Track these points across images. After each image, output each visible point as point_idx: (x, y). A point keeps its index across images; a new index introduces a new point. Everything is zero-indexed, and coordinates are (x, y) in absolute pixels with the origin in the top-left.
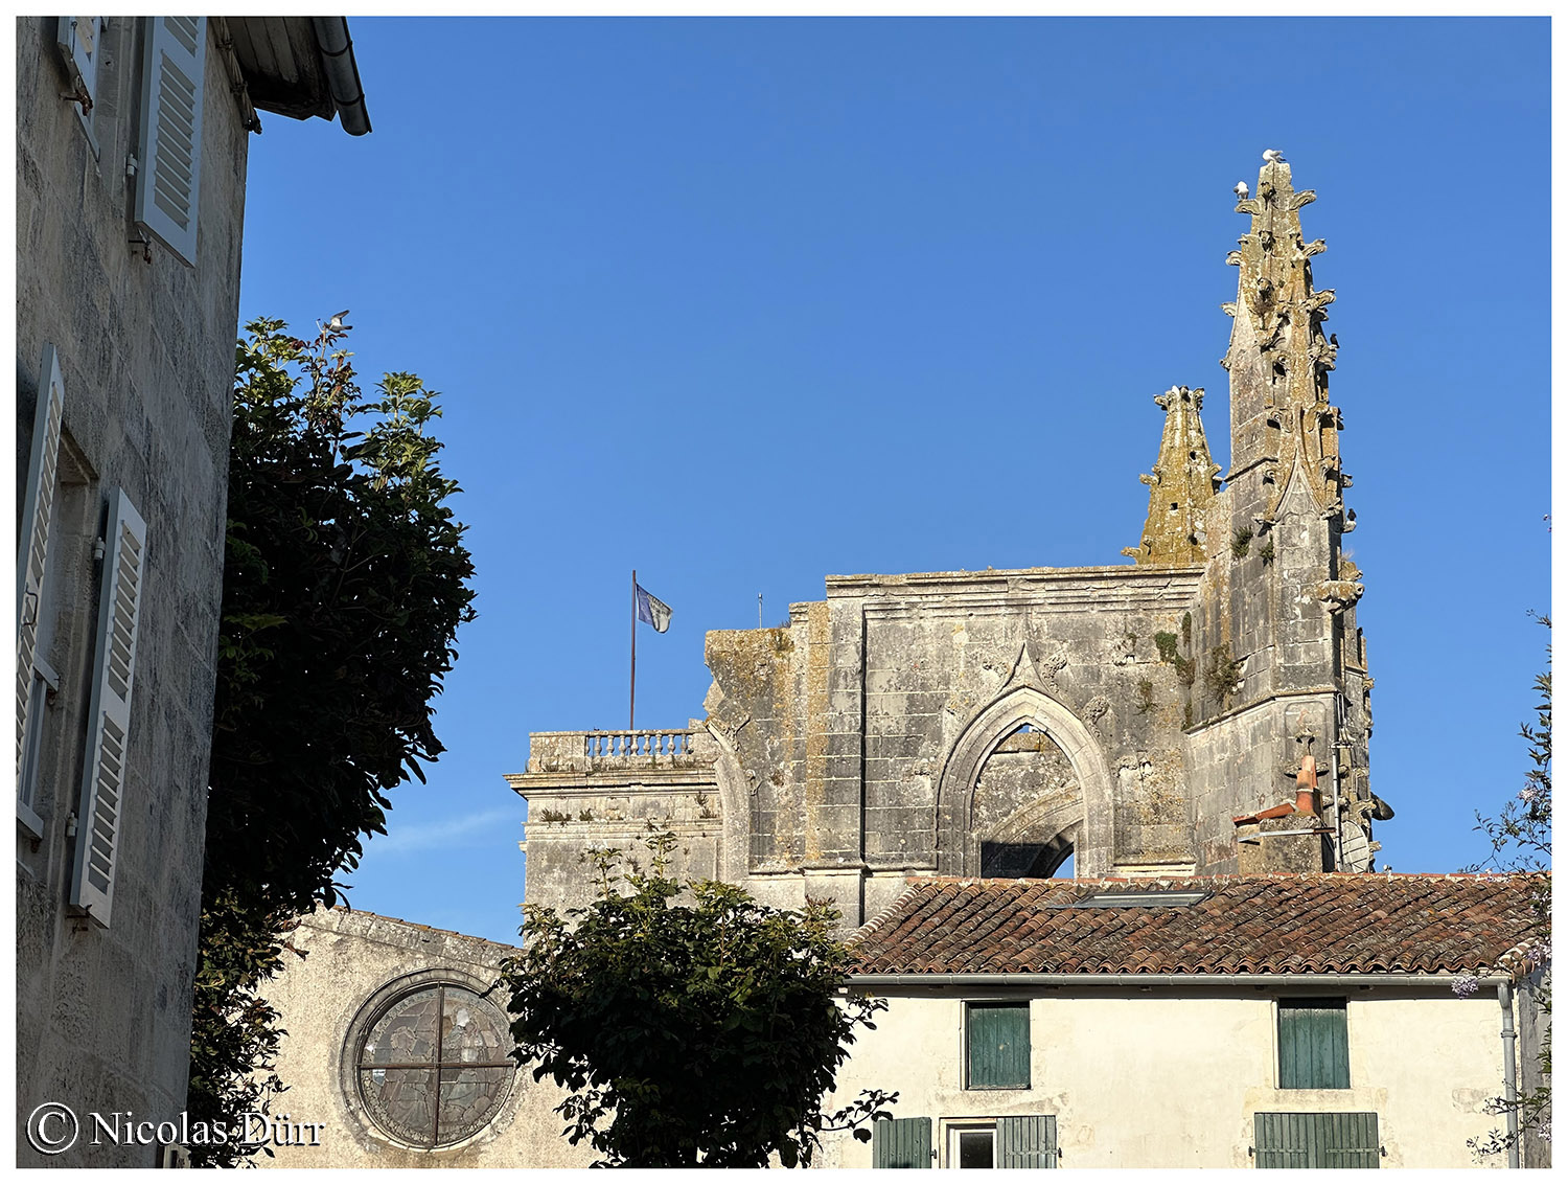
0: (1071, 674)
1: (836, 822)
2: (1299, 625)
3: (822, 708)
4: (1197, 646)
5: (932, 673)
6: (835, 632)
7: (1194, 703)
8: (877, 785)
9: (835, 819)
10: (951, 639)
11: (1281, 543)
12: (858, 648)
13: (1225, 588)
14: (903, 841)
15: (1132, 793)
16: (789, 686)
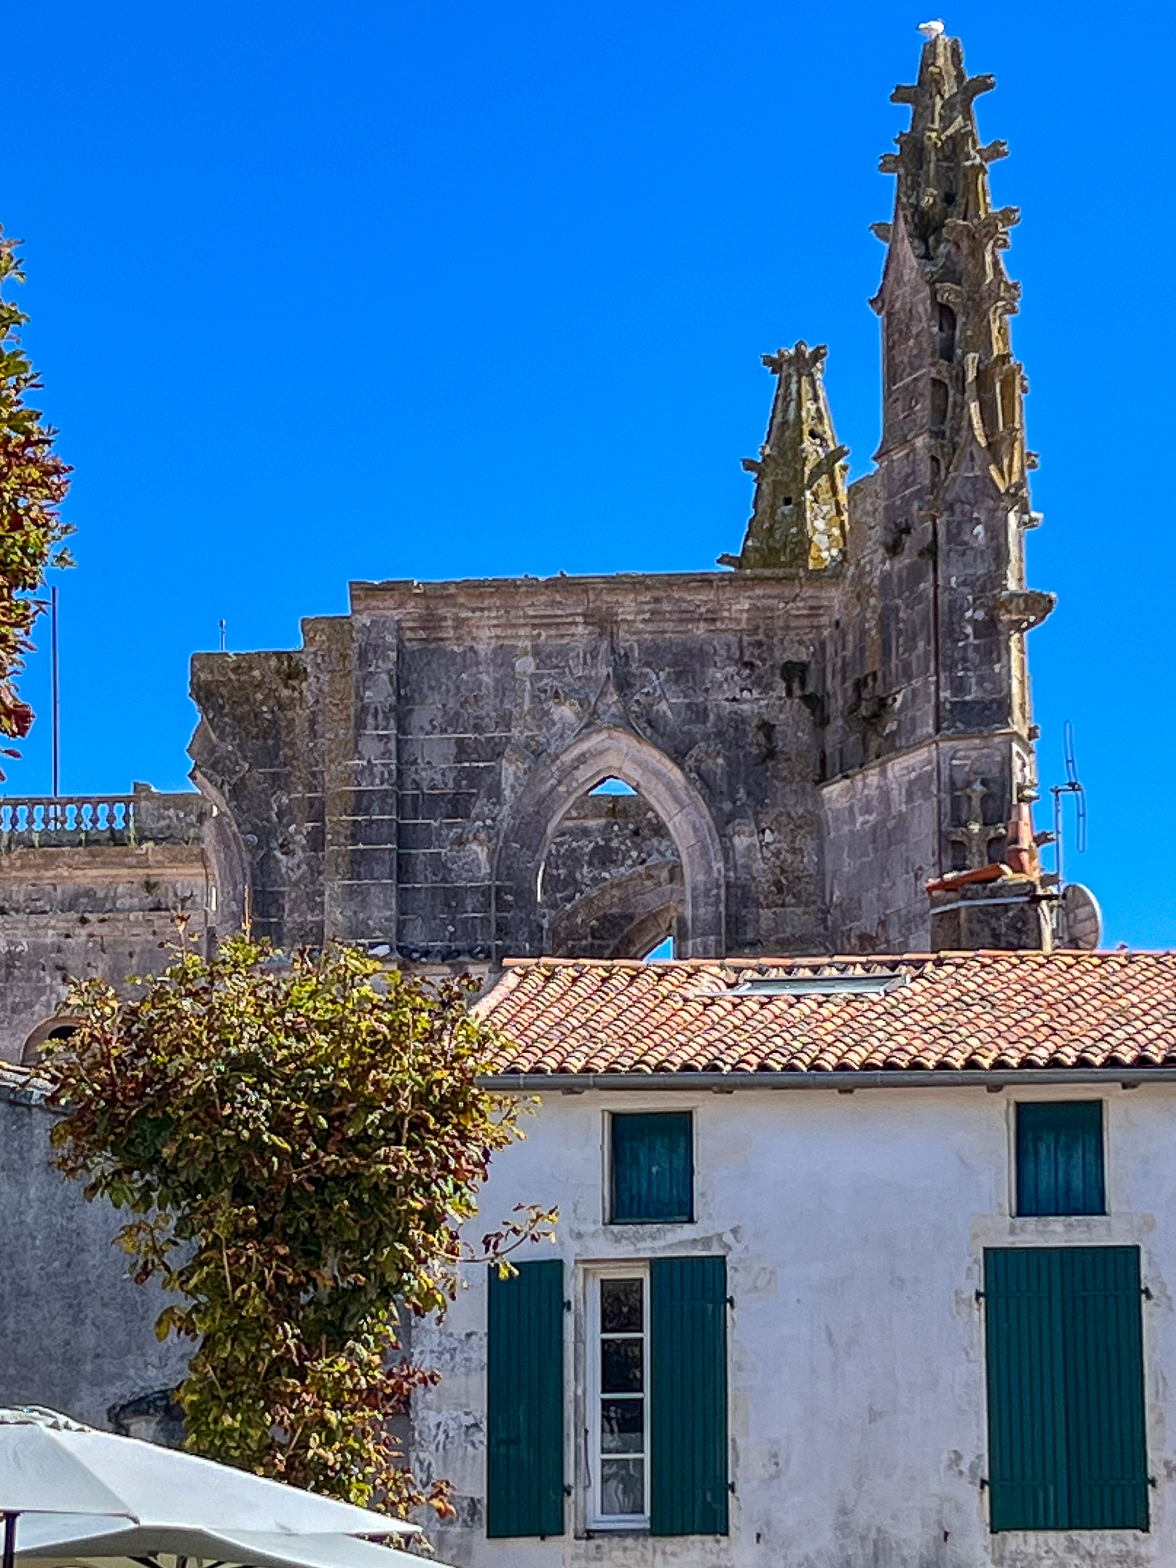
0: (669, 713)
1: (364, 905)
2: (970, 649)
3: (344, 757)
4: (834, 677)
5: (488, 709)
6: (362, 656)
7: (828, 752)
8: (417, 856)
9: (363, 900)
10: (513, 666)
11: (949, 541)
12: (391, 677)
13: (872, 601)
14: (451, 928)
15: (747, 867)
16: (302, 725)
